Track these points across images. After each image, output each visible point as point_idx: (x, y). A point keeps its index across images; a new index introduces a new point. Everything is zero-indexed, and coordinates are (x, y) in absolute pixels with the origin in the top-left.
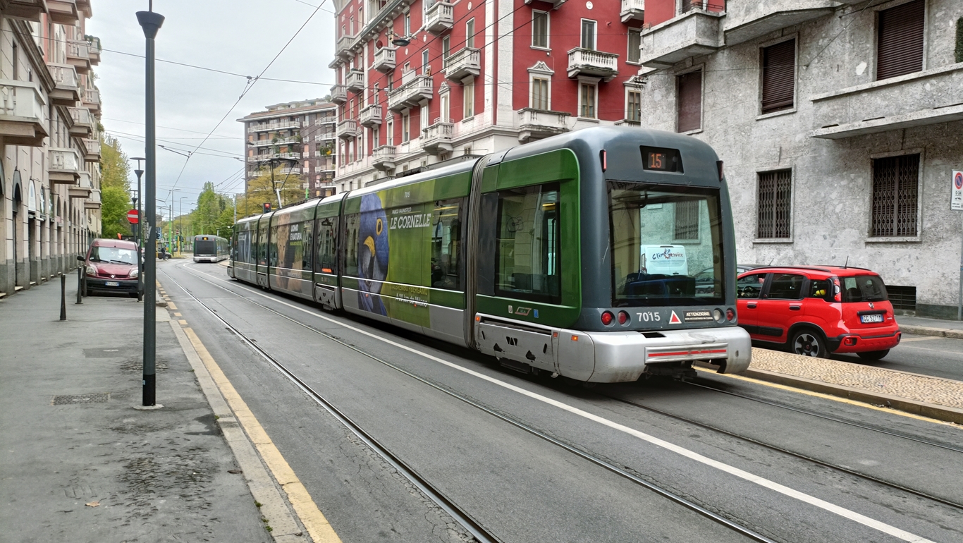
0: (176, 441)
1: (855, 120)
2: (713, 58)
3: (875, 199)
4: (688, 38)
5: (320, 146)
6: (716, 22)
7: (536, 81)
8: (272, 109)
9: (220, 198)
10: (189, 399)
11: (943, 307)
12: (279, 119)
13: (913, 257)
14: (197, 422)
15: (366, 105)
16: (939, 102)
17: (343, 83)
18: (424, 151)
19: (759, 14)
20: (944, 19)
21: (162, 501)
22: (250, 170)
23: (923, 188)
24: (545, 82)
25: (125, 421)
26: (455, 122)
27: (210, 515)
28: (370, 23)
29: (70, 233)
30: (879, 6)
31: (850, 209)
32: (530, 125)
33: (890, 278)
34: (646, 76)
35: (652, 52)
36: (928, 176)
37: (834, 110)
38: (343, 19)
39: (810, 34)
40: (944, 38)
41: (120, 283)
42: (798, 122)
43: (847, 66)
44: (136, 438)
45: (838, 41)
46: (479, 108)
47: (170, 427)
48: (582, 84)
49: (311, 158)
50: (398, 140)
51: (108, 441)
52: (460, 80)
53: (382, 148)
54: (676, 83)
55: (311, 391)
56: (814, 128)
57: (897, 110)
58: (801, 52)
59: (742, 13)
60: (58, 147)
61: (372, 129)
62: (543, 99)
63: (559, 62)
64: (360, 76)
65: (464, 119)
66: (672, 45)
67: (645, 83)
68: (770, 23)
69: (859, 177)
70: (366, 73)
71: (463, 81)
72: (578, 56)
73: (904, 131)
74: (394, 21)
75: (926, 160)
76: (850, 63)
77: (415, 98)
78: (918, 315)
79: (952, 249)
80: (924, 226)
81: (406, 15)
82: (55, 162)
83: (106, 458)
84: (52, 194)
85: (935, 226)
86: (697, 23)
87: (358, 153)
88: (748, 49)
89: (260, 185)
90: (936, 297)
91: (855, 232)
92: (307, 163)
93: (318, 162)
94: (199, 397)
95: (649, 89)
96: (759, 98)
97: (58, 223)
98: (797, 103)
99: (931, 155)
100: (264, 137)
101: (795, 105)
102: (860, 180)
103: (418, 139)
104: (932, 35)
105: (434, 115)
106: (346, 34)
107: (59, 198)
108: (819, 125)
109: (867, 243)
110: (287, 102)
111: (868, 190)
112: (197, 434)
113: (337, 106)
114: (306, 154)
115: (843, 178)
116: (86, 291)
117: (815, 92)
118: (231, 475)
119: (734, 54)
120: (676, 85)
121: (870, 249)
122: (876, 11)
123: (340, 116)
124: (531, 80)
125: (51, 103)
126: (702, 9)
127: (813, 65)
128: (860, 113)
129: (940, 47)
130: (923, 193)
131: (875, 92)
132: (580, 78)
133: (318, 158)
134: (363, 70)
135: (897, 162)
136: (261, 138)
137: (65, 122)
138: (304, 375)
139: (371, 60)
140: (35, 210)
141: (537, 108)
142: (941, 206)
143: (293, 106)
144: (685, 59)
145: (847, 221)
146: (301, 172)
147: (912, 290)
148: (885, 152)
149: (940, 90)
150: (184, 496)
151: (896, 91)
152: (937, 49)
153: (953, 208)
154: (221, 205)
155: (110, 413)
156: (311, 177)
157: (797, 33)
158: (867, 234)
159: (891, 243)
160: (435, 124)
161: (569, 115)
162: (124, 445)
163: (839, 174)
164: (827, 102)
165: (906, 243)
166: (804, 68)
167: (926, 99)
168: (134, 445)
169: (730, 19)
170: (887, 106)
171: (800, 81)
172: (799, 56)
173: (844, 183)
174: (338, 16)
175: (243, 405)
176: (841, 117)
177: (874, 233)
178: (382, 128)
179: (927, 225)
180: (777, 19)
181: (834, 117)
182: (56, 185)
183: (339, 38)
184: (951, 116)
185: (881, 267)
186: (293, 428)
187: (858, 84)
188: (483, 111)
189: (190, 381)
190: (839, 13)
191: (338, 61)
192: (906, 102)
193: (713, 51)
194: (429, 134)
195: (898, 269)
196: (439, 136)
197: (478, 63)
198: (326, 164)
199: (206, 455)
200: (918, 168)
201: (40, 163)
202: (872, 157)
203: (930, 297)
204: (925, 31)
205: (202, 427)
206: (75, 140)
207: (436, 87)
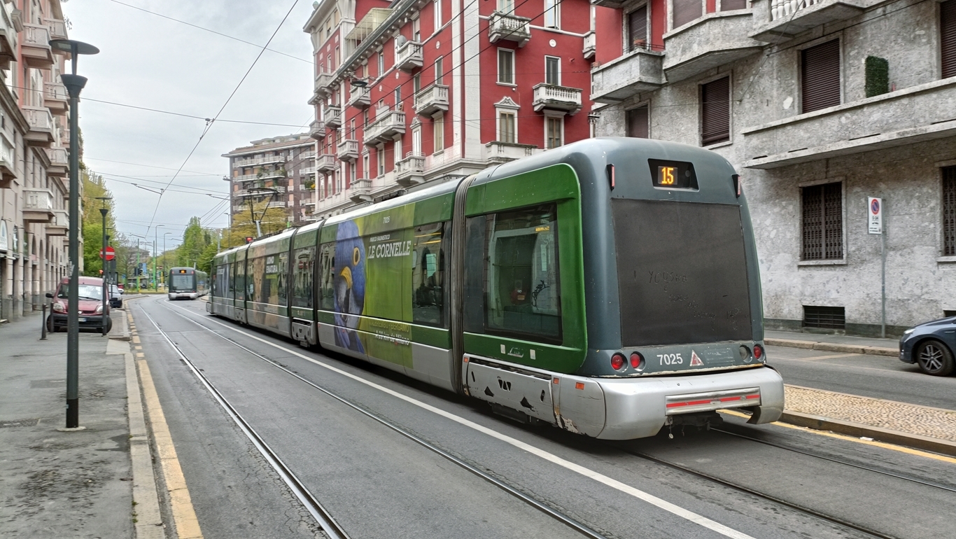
0: (85, 456)
1: (781, 152)
2: (658, 94)
3: (805, 225)
4: (633, 76)
5: (304, 180)
6: (659, 61)
7: (503, 115)
8: (257, 144)
9: (206, 233)
10: (113, 421)
11: (869, 326)
12: (263, 154)
13: (841, 278)
14: (110, 440)
15: (343, 140)
16: (853, 134)
17: (322, 119)
18: (397, 184)
19: (694, 54)
20: (857, 57)
21: (51, 502)
22: (235, 205)
23: (847, 214)
24: (511, 116)
25: (46, 441)
26: (427, 156)
27: (88, 511)
28: (346, 61)
29: (47, 270)
30: (801, 46)
31: (783, 235)
32: (498, 158)
33: (821, 299)
34: (599, 111)
35: (602, 89)
36: (851, 202)
37: (763, 142)
38: (321, 56)
39: (742, 72)
40: (858, 75)
41: (87, 318)
42: (734, 153)
43: (775, 100)
44: (49, 455)
45: (767, 77)
46: (449, 142)
47: (85, 445)
48: (548, 117)
49: (296, 192)
50: (374, 173)
51: (22, 457)
52: (431, 115)
53: (358, 182)
54: (626, 117)
55: (236, 414)
56: (746, 159)
57: (818, 141)
58: (735, 88)
59: (679, 53)
60: (34, 187)
61: (349, 163)
62: (510, 131)
63: (525, 97)
64: (338, 112)
65: (435, 153)
66: (619, 82)
67: (598, 117)
68: (705, 62)
69: (790, 204)
70: (343, 109)
71: (433, 116)
72: (543, 91)
73: (827, 160)
74: (369, 59)
75: (848, 188)
76: (778, 98)
77: (388, 133)
78: (847, 333)
79: (875, 271)
80: (849, 249)
81: (380, 53)
82: (29, 202)
83: (15, 471)
84: (26, 233)
85: (859, 250)
86: (640, 62)
87: (336, 187)
88: (688, 86)
89: (245, 219)
90: (862, 317)
91: (788, 256)
92: (291, 197)
93: (303, 195)
94: (122, 420)
95: (602, 123)
96: (699, 131)
97: (33, 261)
98: (733, 136)
99: (851, 183)
100: (249, 172)
101: (731, 138)
102: (791, 208)
103: (392, 172)
104: (847, 72)
105: (407, 148)
106: (324, 72)
107: (34, 237)
108: (750, 157)
109: (800, 267)
110: (272, 137)
111: (798, 217)
112: (106, 450)
113: (316, 141)
114: (291, 188)
115: (775, 205)
116: (52, 328)
117: (748, 126)
118: (122, 482)
119: (676, 90)
120: (626, 120)
121: (801, 271)
122: (799, 50)
123: (319, 152)
124: (498, 116)
125: (26, 145)
126: (645, 49)
127: (745, 100)
128: (786, 144)
129: (855, 83)
130: (847, 219)
131: (798, 125)
132: (545, 111)
133: (302, 192)
134: (340, 106)
135: (823, 189)
136: (246, 172)
137: (42, 162)
138: (236, 400)
139: (347, 97)
140: (6, 250)
141: (504, 141)
142: (862, 230)
143: (278, 141)
144: (633, 95)
145: (781, 246)
146: (286, 205)
147: (840, 311)
148: (811, 180)
149: (854, 123)
150: (72, 498)
151: (817, 124)
152: (853, 84)
153: (870, 232)
154: (206, 240)
155: (34, 435)
156: (296, 210)
157: (730, 71)
158: (799, 258)
159: (821, 266)
160: (407, 158)
161: (536, 147)
162: (36, 460)
163: (772, 202)
164: (756, 135)
165: (834, 266)
166: (738, 103)
167: (842, 131)
168: (46, 460)
169: (668, 58)
170: (809, 138)
171: (735, 115)
172: (733, 91)
173: (777, 210)
174: (317, 54)
175: (165, 427)
176: (769, 149)
177: (805, 256)
178: (359, 161)
179: (852, 248)
180: (710, 58)
181: (762, 149)
182: (31, 225)
183: (318, 75)
184: (865, 147)
185: (812, 288)
186: (202, 445)
187: (786, 117)
188: (452, 145)
189: (119, 407)
190: (767, 52)
191: (316, 98)
192: (825, 134)
193: (657, 88)
194: (402, 167)
195: (827, 290)
196: (411, 169)
197: (447, 99)
198: (310, 197)
199: (108, 467)
200: (841, 195)
201: (13, 203)
202: (800, 185)
203: (858, 316)
204: (841, 68)
205: (114, 445)
206: (53, 179)
207: (408, 123)
